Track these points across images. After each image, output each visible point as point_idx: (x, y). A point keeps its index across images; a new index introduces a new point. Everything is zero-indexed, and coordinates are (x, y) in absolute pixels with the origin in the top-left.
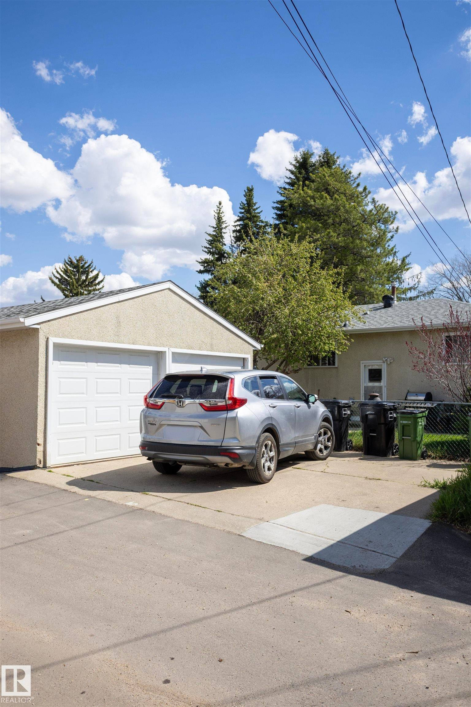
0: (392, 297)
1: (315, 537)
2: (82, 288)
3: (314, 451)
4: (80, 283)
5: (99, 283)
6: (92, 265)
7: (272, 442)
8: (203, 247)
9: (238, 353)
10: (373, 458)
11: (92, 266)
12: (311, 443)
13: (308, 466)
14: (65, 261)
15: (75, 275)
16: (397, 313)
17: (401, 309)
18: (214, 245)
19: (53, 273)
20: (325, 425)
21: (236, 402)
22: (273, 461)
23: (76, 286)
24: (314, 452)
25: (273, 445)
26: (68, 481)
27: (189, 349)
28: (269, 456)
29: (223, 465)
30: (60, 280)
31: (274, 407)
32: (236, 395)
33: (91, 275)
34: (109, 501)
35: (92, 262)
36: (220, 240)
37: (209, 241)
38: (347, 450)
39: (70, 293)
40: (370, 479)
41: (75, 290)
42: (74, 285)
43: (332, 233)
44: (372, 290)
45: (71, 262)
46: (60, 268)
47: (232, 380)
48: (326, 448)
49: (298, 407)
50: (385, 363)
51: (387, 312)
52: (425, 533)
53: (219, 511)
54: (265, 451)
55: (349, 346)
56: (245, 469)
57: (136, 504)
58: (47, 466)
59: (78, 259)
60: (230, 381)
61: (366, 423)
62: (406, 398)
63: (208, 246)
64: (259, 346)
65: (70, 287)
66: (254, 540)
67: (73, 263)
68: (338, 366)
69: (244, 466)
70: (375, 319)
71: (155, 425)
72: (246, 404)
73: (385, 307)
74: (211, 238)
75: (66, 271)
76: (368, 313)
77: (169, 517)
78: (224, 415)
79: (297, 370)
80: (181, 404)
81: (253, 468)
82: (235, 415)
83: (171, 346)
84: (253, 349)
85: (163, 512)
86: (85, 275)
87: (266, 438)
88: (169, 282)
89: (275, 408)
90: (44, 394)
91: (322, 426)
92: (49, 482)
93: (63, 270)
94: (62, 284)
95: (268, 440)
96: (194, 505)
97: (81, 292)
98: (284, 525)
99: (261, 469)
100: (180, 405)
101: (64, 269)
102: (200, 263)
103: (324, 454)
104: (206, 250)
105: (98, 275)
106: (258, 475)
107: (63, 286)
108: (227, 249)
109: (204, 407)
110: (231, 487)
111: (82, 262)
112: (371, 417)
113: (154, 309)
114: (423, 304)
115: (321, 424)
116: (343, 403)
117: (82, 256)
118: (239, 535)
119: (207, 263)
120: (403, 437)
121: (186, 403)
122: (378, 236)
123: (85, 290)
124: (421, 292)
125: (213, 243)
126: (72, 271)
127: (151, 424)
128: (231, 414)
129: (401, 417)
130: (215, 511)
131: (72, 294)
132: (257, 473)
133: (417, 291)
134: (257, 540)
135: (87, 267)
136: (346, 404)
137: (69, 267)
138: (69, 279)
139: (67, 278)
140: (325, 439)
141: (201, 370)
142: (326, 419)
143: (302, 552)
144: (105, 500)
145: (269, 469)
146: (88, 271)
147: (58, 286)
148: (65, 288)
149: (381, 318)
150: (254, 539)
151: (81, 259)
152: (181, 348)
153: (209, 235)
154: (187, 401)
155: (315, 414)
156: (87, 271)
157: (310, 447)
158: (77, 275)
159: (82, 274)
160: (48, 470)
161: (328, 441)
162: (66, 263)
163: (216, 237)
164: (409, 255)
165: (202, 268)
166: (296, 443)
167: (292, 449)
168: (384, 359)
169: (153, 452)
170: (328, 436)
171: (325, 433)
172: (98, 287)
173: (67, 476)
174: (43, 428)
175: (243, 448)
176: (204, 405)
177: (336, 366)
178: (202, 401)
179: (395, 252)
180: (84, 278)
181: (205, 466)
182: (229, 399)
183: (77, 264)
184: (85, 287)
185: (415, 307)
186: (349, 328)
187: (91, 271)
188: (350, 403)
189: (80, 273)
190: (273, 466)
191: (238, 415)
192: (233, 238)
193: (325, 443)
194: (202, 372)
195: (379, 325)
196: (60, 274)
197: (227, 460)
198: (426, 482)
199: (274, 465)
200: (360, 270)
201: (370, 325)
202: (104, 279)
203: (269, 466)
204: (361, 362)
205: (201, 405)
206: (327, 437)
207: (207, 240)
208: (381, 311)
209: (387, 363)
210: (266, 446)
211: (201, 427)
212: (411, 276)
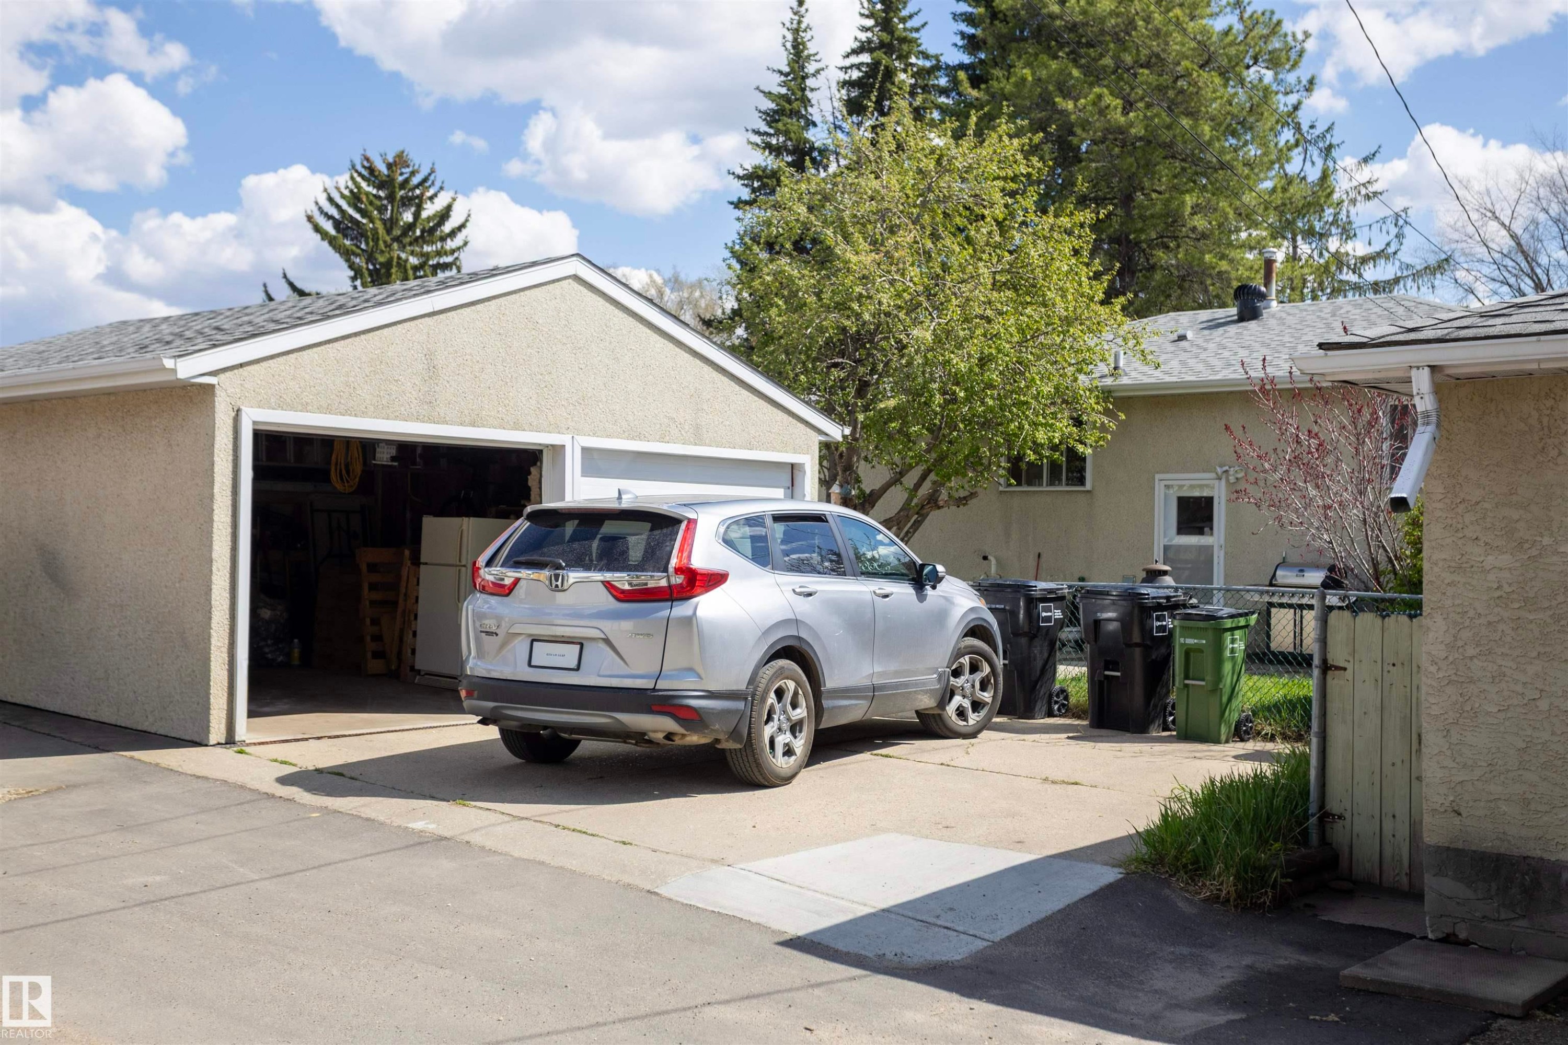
0: (1263, 289)
1: (825, 898)
2: (404, 247)
3: (940, 712)
4: (397, 232)
5: (453, 234)
6: (432, 178)
7: (798, 683)
8: (750, 132)
9: (774, 449)
10: (1108, 736)
11: (433, 183)
12: (926, 692)
13: (923, 751)
14: (353, 167)
15: (382, 209)
16: (1267, 336)
17: (1284, 324)
18: (780, 125)
19: (317, 203)
20: (972, 646)
21: (695, 580)
22: (800, 731)
23: (385, 242)
24: (939, 715)
25: (800, 692)
26: (281, 774)
27: (633, 439)
28: (789, 719)
29: (660, 736)
30: (337, 224)
31: (810, 595)
32: (699, 562)
33: (430, 210)
34: (368, 819)
35: (433, 171)
36: (799, 111)
37: (768, 115)
38: (1050, 714)
39: (367, 263)
40: (1053, 782)
41: (382, 252)
42: (378, 239)
43: (1108, 99)
44: (1224, 266)
45: (371, 170)
46: (337, 188)
47: (692, 523)
48: (977, 706)
49: (886, 596)
50: (1223, 482)
51: (1241, 334)
52: (1094, 894)
53: (624, 843)
54: (777, 707)
55: (1112, 433)
56: (723, 750)
57: (432, 827)
58: (237, 738)
59: (391, 160)
60: (683, 526)
61: (1096, 641)
62: (1271, 580)
63: (764, 128)
64: (836, 432)
65: (367, 244)
66: (677, 902)
67: (377, 173)
68: (1093, 487)
69: (717, 741)
70: (1203, 356)
71: (497, 635)
72: (723, 586)
73: (1242, 318)
74: (773, 106)
75: (355, 198)
76: (1190, 335)
77: (501, 854)
78: (663, 611)
79: (965, 498)
80: (559, 583)
81: (738, 746)
82: (689, 612)
83: (579, 432)
84: (820, 438)
85: (489, 844)
86: (413, 209)
87: (781, 674)
88: (574, 258)
89: (811, 598)
90: (228, 555)
91: (966, 647)
92: (232, 777)
93: (347, 193)
94: (345, 236)
95: (787, 678)
96: (569, 829)
97: (399, 258)
98: (765, 873)
99: (762, 750)
100: (557, 586)
101: (351, 191)
102: (739, 177)
103: (971, 722)
104: (757, 139)
105: (449, 208)
106: (754, 765)
107: (348, 243)
108: (817, 136)
109: (615, 593)
110: (684, 795)
111: (403, 170)
112: (1113, 626)
113: (533, 332)
114: (1348, 312)
115: (962, 645)
116: (1041, 590)
117: (403, 152)
118: (648, 891)
119: (759, 178)
120: (1187, 682)
121: (571, 581)
122: (1248, 105)
123: (412, 253)
124: (1408, 266)
125: (779, 121)
126: (375, 196)
127: (488, 633)
128: (681, 610)
129: (1182, 627)
130: (616, 842)
131: (374, 265)
132: (751, 759)
133: (1397, 263)
134: (685, 902)
135: (417, 186)
136: (1051, 591)
137: (364, 184)
138: (364, 221)
139: (357, 216)
140: (974, 681)
141: (620, 498)
142: (977, 631)
143: (775, 926)
144: (360, 817)
145: (789, 752)
146: (420, 197)
147: (332, 241)
148: (354, 248)
149: (1220, 351)
150: (679, 899)
151: (400, 161)
152: (608, 436)
153: (768, 95)
154: (574, 576)
155: (940, 616)
156: (417, 197)
157: (927, 702)
158: (389, 208)
159: (404, 205)
160: (235, 749)
161: (983, 688)
162: (357, 171)
163: (789, 101)
164: (1374, 155)
165: (746, 194)
166: (874, 688)
167: (864, 703)
168: (1219, 470)
169: (491, 704)
170: (984, 674)
171: (974, 668)
172: (450, 244)
173: (282, 762)
174: (227, 642)
175: (711, 695)
176: (614, 587)
177: (1088, 486)
178: (608, 576)
179: (1330, 147)
180: (408, 217)
181: (625, 742)
182: (678, 570)
183: (388, 176)
184: (411, 244)
185: (1323, 319)
186: (1125, 380)
187: (431, 198)
188: (1062, 589)
189: (396, 204)
190: (801, 744)
191: (699, 613)
192: (837, 104)
193: (973, 694)
194: (620, 503)
195: (1209, 372)
196: (338, 207)
197: (667, 724)
198: (1183, 788)
199: (802, 742)
200: (1192, 208)
201: (1184, 370)
202: (467, 221)
203: (787, 745)
204: (1157, 477)
205: (608, 585)
206: (978, 677)
207: (760, 112)
208: (1225, 331)
209: (1227, 480)
210: (780, 693)
211: (607, 641)
212: (1378, 219)
